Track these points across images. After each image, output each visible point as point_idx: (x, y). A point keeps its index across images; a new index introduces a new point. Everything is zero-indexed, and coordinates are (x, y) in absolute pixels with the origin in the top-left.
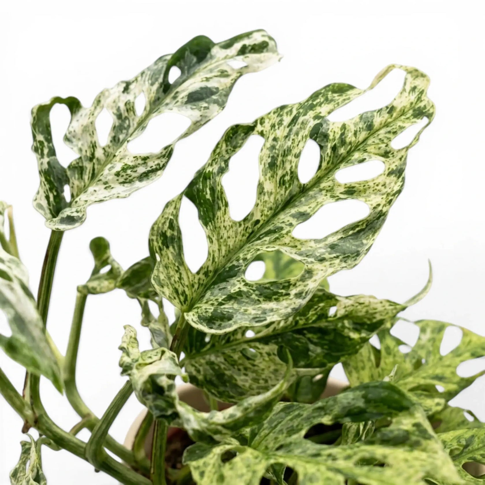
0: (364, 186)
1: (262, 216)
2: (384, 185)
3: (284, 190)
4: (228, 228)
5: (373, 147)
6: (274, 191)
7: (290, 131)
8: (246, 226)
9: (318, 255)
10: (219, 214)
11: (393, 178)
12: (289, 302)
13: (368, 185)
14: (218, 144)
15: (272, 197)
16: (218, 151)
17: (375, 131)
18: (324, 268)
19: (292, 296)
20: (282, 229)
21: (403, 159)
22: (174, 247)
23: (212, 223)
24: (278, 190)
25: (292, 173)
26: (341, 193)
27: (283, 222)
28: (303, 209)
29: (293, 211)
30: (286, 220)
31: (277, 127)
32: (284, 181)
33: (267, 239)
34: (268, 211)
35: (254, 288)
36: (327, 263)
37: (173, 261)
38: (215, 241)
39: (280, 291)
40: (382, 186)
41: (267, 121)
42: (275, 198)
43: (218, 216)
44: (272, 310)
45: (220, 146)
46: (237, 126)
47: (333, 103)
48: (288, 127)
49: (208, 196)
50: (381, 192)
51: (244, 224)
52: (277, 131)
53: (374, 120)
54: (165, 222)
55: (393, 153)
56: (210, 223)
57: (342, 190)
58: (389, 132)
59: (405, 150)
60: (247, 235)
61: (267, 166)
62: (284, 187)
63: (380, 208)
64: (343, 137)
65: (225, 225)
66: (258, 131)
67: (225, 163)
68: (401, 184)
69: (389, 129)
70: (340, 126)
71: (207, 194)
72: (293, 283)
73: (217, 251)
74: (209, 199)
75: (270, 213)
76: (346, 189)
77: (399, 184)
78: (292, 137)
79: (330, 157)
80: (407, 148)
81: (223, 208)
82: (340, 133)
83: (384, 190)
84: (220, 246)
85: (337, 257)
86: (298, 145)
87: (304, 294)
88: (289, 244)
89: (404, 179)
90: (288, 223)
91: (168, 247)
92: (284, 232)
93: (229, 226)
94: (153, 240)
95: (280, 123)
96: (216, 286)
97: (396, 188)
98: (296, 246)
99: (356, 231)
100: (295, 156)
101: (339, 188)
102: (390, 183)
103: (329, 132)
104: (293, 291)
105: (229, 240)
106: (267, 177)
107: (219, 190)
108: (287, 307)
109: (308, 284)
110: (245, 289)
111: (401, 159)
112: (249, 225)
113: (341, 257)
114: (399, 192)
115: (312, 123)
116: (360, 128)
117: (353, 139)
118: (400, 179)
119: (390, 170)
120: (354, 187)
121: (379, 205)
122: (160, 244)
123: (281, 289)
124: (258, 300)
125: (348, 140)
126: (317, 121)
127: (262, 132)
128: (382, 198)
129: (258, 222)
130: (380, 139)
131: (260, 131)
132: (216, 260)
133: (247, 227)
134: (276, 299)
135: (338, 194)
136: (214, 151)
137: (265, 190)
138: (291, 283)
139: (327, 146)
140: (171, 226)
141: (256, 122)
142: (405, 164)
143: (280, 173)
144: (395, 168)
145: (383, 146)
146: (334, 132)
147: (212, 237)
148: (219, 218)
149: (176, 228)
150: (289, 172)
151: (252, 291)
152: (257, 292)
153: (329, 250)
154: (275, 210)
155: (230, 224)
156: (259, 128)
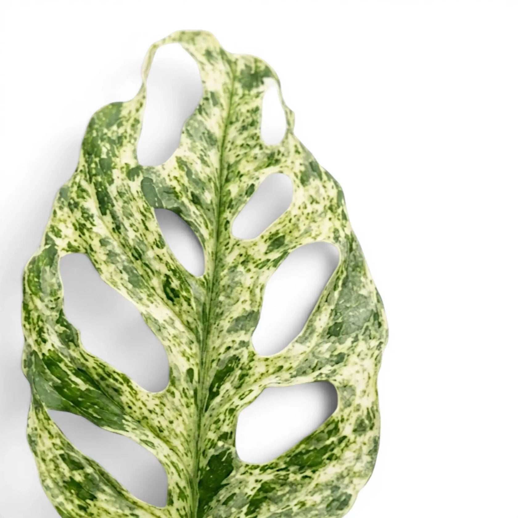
0: (290, 221)
1: (188, 359)
2: (314, 201)
3: (185, 304)
4: (157, 409)
6: (171, 314)
7: (114, 217)
8: (181, 389)
9: (327, 356)
10: (125, 399)
11: (314, 183)
12: (355, 447)
13: (295, 216)
14: (25, 306)
15: (178, 324)
16: (34, 315)
17: (222, 140)
18: (358, 368)
19: (352, 438)
20: (236, 359)
21: (300, 149)
22: (103, 492)
23: (127, 420)
24: (177, 309)
25: (174, 271)
26: (266, 254)
27: (229, 348)
28: (236, 311)
29: (225, 324)
30: (228, 343)
31: (88, 224)
32: (173, 290)
33: (227, 386)
34: (191, 349)
36: (353, 358)
38: (156, 441)
39: (329, 442)
40: (312, 203)
41: (61, 226)
42: (182, 322)
43: (128, 403)
45: (31, 306)
47: (125, 141)
48: (104, 214)
50: (319, 212)
51: (177, 389)
52: (95, 229)
54: (57, 466)
55: (279, 152)
56: (124, 421)
57: (263, 247)
59: (290, 136)
60: (192, 400)
61: (130, 286)
62: (181, 299)
63: (342, 234)
64: (193, 177)
65: (151, 409)
66: (63, 249)
67: (62, 325)
68: (332, 183)
70: (176, 165)
71: (77, 384)
72: (340, 419)
74: (88, 390)
75: (195, 348)
76: (269, 243)
78: (126, 223)
79: (201, 215)
81: (125, 388)
82: (184, 174)
83: (319, 208)
88: (267, 371)
90: (236, 346)
91: (94, 498)
92: (245, 360)
93: (157, 405)
95: (88, 217)
97: (333, 194)
98: (281, 367)
99: (340, 288)
100: (158, 246)
101: (257, 248)
102: (318, 193)
103: (168, 183)
104: (348, 429)
106: (145, 300)
107: (95, 366)
109: (359, 405)
110: (268, 477)
112: (183, 384)
113: (360, 336)
114: (341, 195)
115: (135, 185)
116: (202, 150)
117: (208, 170)
119: (299, 176)
120: (277, 233)
121: (336, 231)
123: (329, 439)
125: (203, 177)
126: (139, 179)
127: (70, 245)
128: (330, 219)
129: (190, 372)
131: (66, 247)
133: (184, 389)
135: (264, 258)
136: (27, 318)
137: (161, 321)
139: (183, 204)
140: (74, 464)
141: (48, 238)
143: (156, 282)
144: (303, 169)
146: (176, 178)
147: (145, 438)
148: (131, 404)
149: (83, 461)
150: (170, 273)
153: (334, 338)
154: (199, 341)
156: (61, 244)
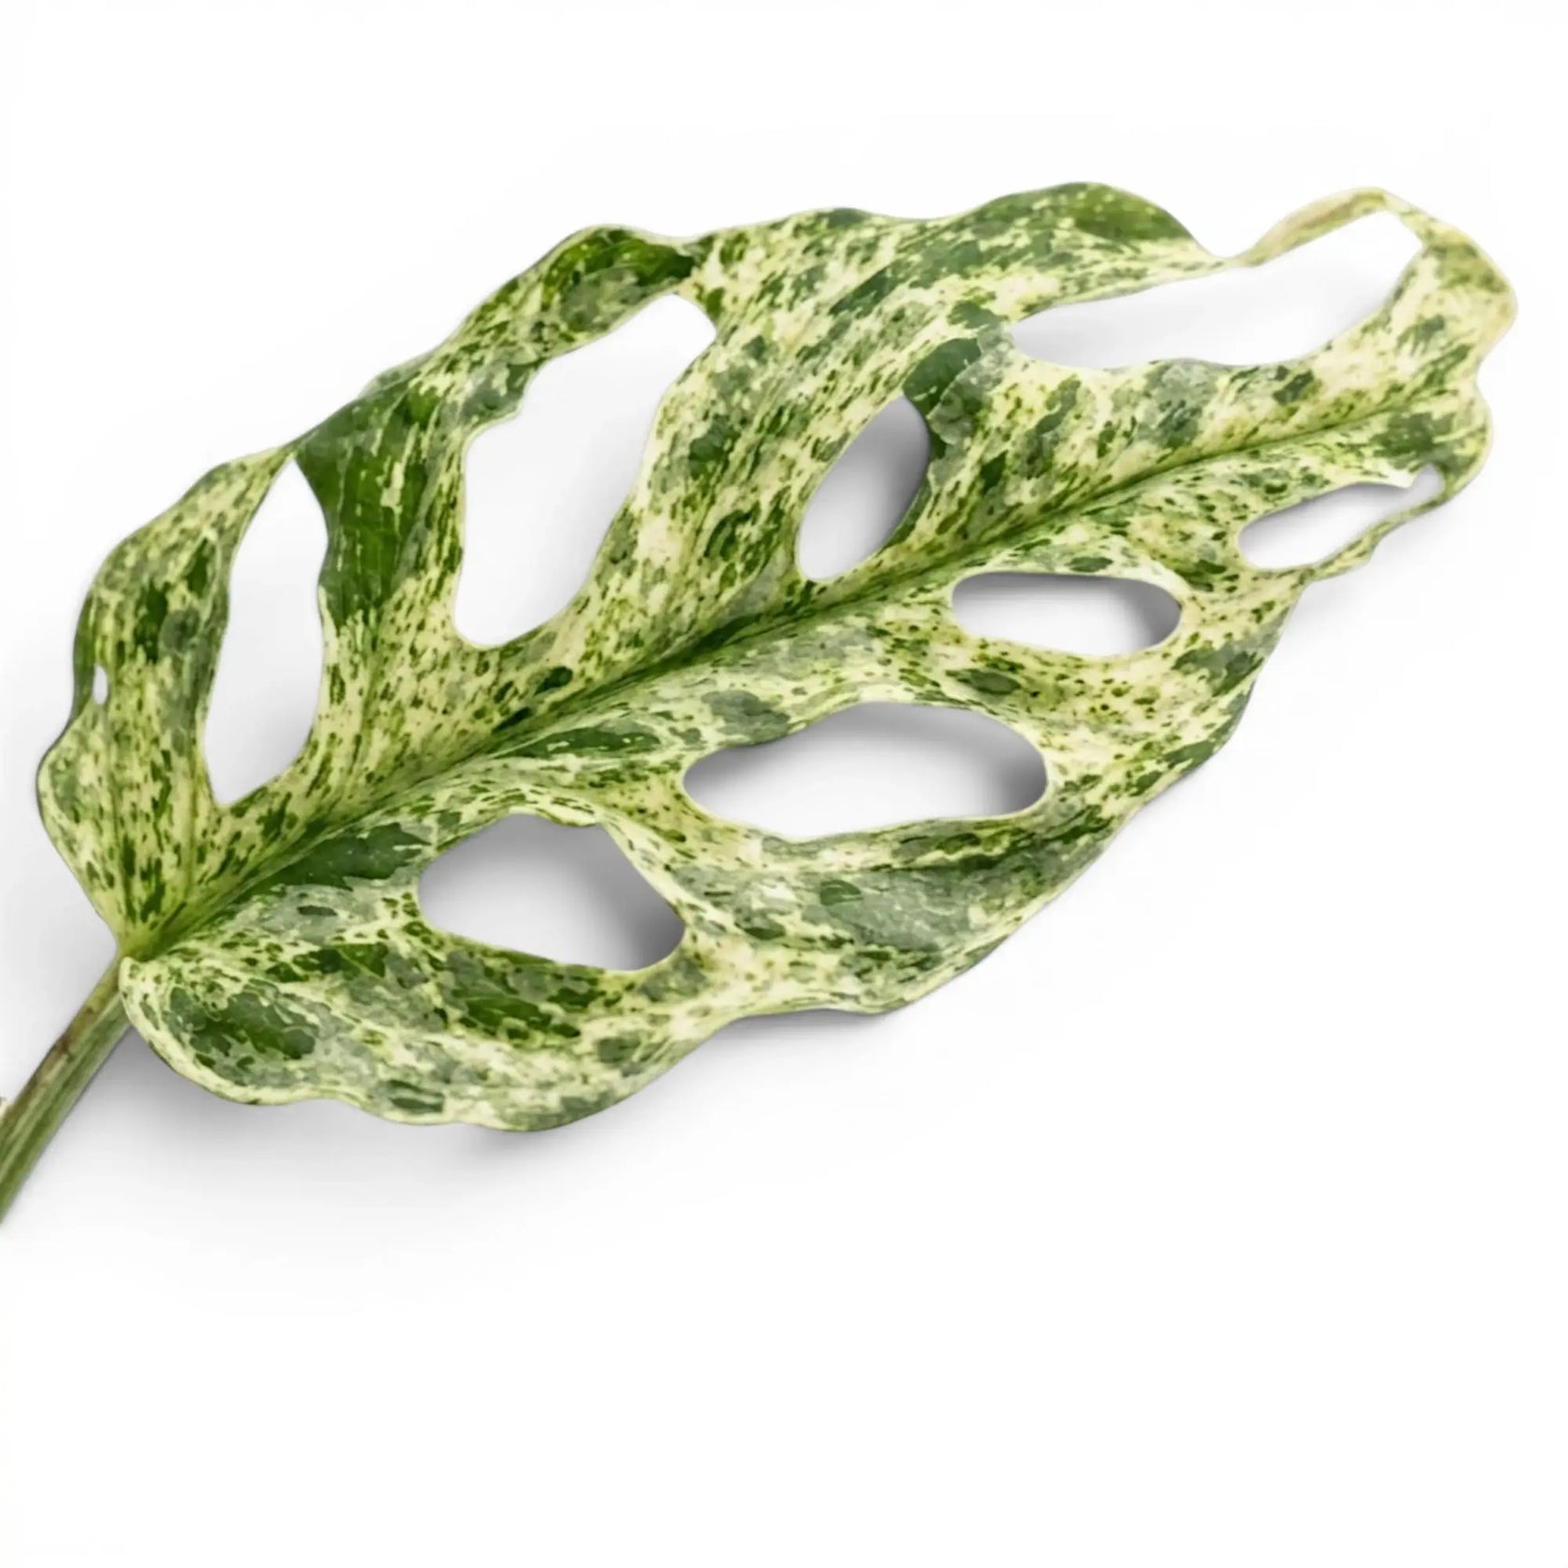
0: (1062, 677)
1: (587, 657)
2: (1146, 702)
3: (716, 576)
4: (426, 660)
5: (1158, 519)
6: (673, 568)
7: (836, 333)
8: (504, 680)
9: (757, 905)
10: (411, 587)
11: (1196, 684)
12: (564, 1064)
13: (1080, 682)
14: (512, 286)
15: (659, 593)
16: (501, 315)
17: (1195, 455)
18: (762, 976)
19: (585, 1045)
20: (650, 742)
21: (1268, 617)
22: (177, 667)
23: (366, 620)
24: (694, 570)
25: (777, 514)
26: (950, 674)
27: (667, 715)
28: (765, 687)
29: (727, 681)
30: (678, 710)
31: (786, 293)
32: (732, 540)
33: (573, 762)
34: (618, 647)
35: (441, 956)
36: (780, 956)
37: (156, 726)
38: (353, 699)
39: (545, 1007)
40: (1140, 702)
41: (755, 254)
42: (670, 599)
43: (404, 597)
44: (481, 1076)
45: (516, 297)
46: (617, 235)
47: (1061, 271)
48: (835, 310)
49: (391, 500)
50: (1125, 729)
51: (500, 670)
52: (781, 316)
53: (1207, 410)
54: (176, 547)
55: (1234, 578)
56: (359, 615)
57: (963, 660)
58: (1253, 481)
59: (1292, 580)
60: (498, 719)
61: (683, 451)
62: (723, 566)
63: (1092, 797)
64: (1048, 436)
65: (419, 647)
66: (701, 288)
67: (510, 382)
68: (1221, 721)
69: (1254, 467)
70: (1052, 386)
71: (388, 483)
72: (610, 995)
73: (347, 746)
74: (389, 511)
75: (625, 657)
76: (980, 666)
77: (1216, 717)
78: (833, 363)
79: (962, 503)
80: (1305, 576)
81: (434, 572)
82: (1041, 413)
83: (1139, 723)
84: (368, 723)
85: (836, 944)
86: (843, 407)
87: (636, 1056)
88: (655, 815)
89: (1242, 701)
90: (681, 727)
91: (153, 657)
92: (654, 759)
93: (435, 651)
94: (102, 606)
95: (808, 283)
96: (292, 891)
97: (1193, 734)
98: (682, 839)
99: (954, 857)
100: (814, 451)
101: (951, 650)
102: (1176, 703)
103: (996, 395)
104: (596, 1027)
105: (411, 713)
106: (666, 502)
107: (445, 489)
108: (547, 1085)
109: (667, 1018)
110: (404, 946)
111: (1258, 613)
112: (521, 678)
113: (848, 949)
114: (1201, 753)
115: (940, 332)
116: (1134, 422)
117: (1089, 457)
118: (1225, 701)
119: (1197, 645)
120: (1014, 668)
121: (1089, 780)
122: (127, 635)
123: (552, 1000)
124: (442, 1014)
125: (1063, 457)
126: (963, 332)
127: (718, 294)
128: (1118, 757)
129: (559, 677)
130: (1201, 498)
131: (709, 288)
132: (334, 779)
133: (510, 685)
134: (513, 1034)
135: (936, 675)
136: (487, 309)
137: (639, 555)
138: (602, 987)
139: (963, 453)
140: (197, 576)
141: (707, 242)
142: (1269, 640)
143: (729, 499)
144: (1218, 644)
145: (1204, 531)
146: (1019, 403)
147: (345, 672)
148: (405, 606)
149: (214, 588)
150: (766, 508)
151: (427, 969)
152: (446, 977)
153: (812, 899)
154: (650, 654)
155: (444, 648)
156: (711, 274)
